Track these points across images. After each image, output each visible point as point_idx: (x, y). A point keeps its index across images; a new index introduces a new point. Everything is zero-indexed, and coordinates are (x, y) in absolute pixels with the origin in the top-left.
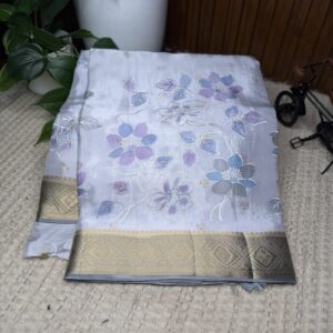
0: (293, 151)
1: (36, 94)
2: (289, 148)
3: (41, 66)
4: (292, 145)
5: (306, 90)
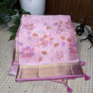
0: (81, 43)
1: (9, 27)
2: (80, 42)
3: (9, 19)
4: (81, 41)
5: (84, 25)
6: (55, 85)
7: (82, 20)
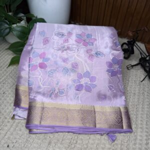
0: (128, 71)
2: (126, 69)
4: (128, 68)
5: (134, 42)
7: (131, 34)
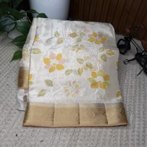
3: (14, 26)
6: (87, 131)
7: (128, 31)
